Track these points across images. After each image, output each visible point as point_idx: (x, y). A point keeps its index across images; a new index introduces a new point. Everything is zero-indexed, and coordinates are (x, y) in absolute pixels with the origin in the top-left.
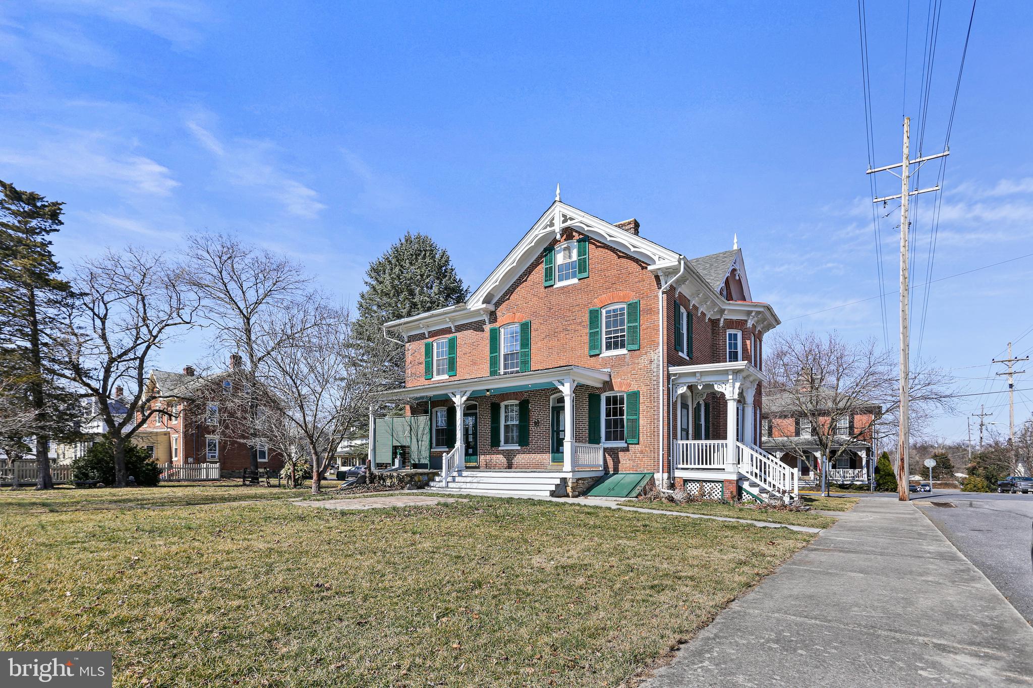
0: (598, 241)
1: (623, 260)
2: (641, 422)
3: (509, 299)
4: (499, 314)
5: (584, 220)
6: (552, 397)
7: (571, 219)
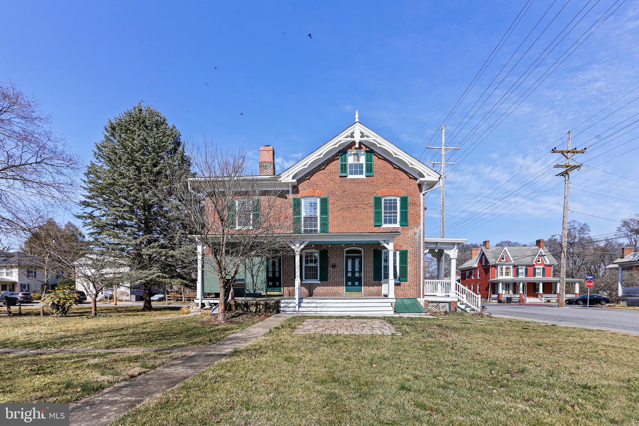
0: (380, 155)
1: (397, 170)
2: (409, 268)
3: (309, 179)
4: (300, 187)
5: (377, 139)
6: (345, 250)
7: (367, 137)
